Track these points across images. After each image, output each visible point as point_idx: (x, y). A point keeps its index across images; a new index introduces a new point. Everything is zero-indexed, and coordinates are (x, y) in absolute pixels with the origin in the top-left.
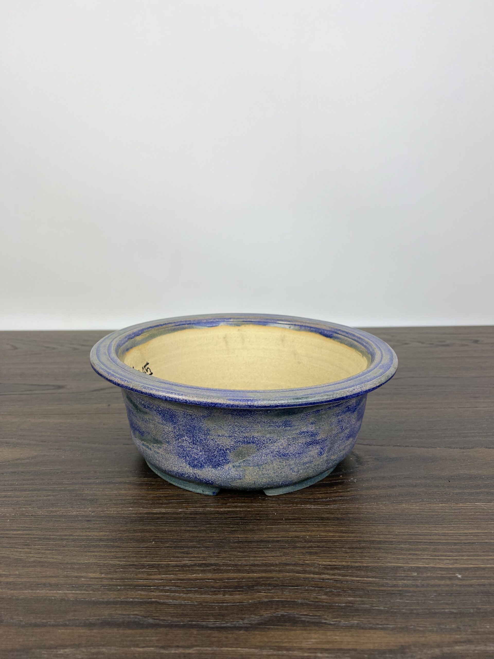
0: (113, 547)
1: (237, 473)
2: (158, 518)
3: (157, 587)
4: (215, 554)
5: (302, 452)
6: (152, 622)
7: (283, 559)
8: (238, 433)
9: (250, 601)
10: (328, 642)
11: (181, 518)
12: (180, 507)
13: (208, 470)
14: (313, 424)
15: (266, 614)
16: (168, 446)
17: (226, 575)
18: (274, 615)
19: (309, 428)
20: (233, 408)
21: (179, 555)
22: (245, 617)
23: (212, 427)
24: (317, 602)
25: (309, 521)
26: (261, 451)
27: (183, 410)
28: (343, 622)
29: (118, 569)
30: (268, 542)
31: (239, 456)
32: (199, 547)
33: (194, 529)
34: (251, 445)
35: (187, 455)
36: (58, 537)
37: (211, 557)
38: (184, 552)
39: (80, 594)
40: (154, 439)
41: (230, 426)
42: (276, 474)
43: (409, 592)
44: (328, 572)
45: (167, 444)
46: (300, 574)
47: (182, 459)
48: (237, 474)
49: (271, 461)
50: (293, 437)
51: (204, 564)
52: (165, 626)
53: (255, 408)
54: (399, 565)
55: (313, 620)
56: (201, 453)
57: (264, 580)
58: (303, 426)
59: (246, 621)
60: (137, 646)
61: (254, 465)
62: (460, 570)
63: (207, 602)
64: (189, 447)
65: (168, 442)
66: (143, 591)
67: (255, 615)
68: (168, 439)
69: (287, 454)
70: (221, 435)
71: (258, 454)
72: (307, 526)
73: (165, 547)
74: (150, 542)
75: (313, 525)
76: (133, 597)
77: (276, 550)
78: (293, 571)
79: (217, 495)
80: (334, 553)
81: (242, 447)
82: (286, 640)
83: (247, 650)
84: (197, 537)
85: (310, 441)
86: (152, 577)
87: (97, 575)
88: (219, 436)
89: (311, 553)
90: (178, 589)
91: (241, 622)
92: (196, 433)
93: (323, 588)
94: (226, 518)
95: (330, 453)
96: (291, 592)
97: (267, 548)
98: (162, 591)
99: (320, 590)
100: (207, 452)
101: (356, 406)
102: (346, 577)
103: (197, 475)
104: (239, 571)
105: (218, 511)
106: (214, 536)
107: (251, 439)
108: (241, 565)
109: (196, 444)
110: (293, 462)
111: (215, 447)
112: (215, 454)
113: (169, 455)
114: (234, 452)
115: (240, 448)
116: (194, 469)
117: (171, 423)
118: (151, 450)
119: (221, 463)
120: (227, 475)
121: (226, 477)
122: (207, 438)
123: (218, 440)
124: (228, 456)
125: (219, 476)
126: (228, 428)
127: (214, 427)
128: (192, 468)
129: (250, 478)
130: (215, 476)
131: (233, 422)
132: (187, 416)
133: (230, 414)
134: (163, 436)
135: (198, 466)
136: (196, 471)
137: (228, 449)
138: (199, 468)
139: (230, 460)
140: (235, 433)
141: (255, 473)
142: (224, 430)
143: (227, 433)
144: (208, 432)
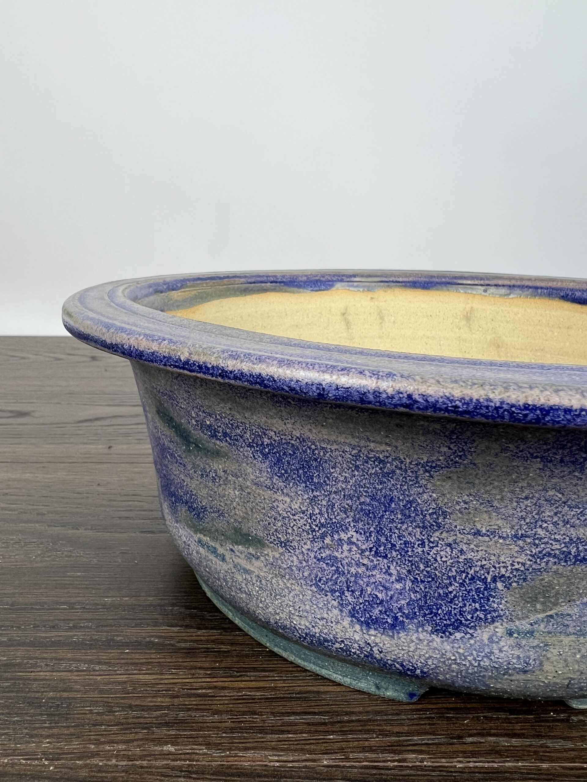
1: (517, 652)
8: (551, 527)
13: (418, 638)
16: (282, 554)
23: (458, 503)
27: (353, 441)
31: (534, 600)
35: (348, 587)
40: (237, 531)
41: (528, 502)
45: (281, 550)
47: (329, 597)
48: (518, 657)
56: (398, 586)
61: (580, 630)
64: (358, 564)
65: (285, 544)
68: (287, 533)
70: (484, 531)
79: (420, 701)
88: (478, 533)
92: (392, 521)
100: (422, 582)
103: (375, 649)
109: (386, 557)
111: (453, 569)
112: (451, 592)
113: (285, 581)
114: (521, 588)
115: (547, 577)
116: (368, 631)
117: (304, 485)
118: (223, 559)
119: (467, 620)
120: (483, 657)
121: (476, 664)
122: (432, 540)
123: (472, 546)
124: (496, 601)
125: (453, 658)
126: (519, 510)
127: (466, 503)
128: (361, 626)
129: (557, 669)
130: (438, 656)
131: (540, 488)
132: (367, 462)
133: (537, 457)
134: (269, 524)
135: (385, 623)
136: (375, 636)
137: (500, 578)
138: (384, 629)
139: (502, 613)
140: (541, 526)
141: (578, 656)
142: (499, 514)
143: (509, 525)
144: (438, 518)
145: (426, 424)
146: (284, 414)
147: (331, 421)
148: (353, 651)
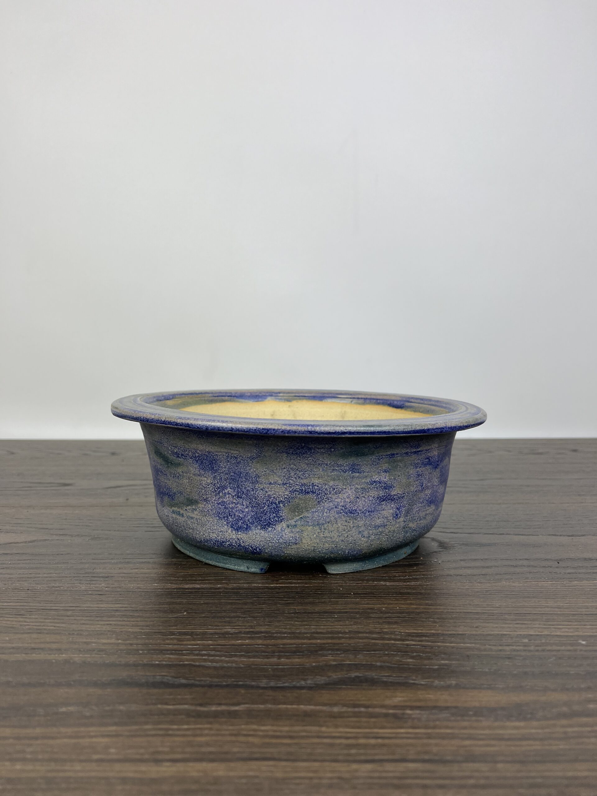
0: (132, 617)
1: (292, 535)
2: (191, 593)
3: (191, 652)
4: (266, 623)
5: (373, 509)
6: (186, 682)
7: (355, 628)
8: (294, 479)
9: (314, 664)
10: (420, 700)
11: (220, 592)
12: (219, 583)
13: (256, 533)
14: (386, 472)
15: (335, 676)
16: (205, 505)
17: (279, 641)
18: (346, 676)
19: (381, 477)
20: (289, 435)
21: (219, 624)
22: (308, 679)
23: (262, 472)
24: (401, 664)
25: (385, 595)
26: (323, 505)
27: (226, 451)
28: (436, 682)
29: (139, 635)
30: (334, 613)
31: (294, 511)
32: (244, 617)
33: (237, 601)
34: (310, 495)
35: (229, 514)
36: (61, 608)
37: (261, 626)
38: (224, 621)
39: (89, 657)
40: (188, 499)
41: (285, 470)
42: (341, 538)
43: (520, 656)
44: (413, 638)
45: (205, 503)
46: (377, 641)
47: (223, 520)
48: (292, 537)
49: (335, 519)
50: (362, 486)
51: (252, 632)
52: (203, 686)
53: (316, 435)
54: (505, 632)
55: (398, 681)
56: (247, 510)
57: (331, 646)
58: (374, 474)
59: (309, 682)
60: (166, 704)
61: (314, 524)
62: (584, 638)
63: (256, 665)
64: (232, 503)
65: (206, 500)
66: (172, 655)
67: (322, 676)
68: (207, 494)
69: (356, 510)
70: (272, 482)
71: (319, 508)
72: (382, 599)
73: (200, 617)
74: (181, 613)
75: (391, 599)
76: (160, 660)
77: (344, 620)
78: (367, 638)
79: (266, 573)
80: (419, 622)
81: (299, 498)
82: (364, 698)
83: (312, 707)
84: (242, 608)
85: (383, 495)
86: (185, 643)
87: (113, 641)
88: (270, 484)
89: (389, 623)
90: (218, 653)
91: (303, 683)
92: (242, 482)
93: (409, 652)
94: (278, 593)
95: (408, 517)
96: (366, 656)
97: (333, 618)
98: (197, 655)
99: (404, 654)
100: (255, 507)
101: (438, 462)
102: (437, 643)
103: (241, 541)
104: (298, 638)
105: (267, 587)
106: (264, 607)
107: (311, 487)
108: (300, 633)
109: (241, 498)
110: (362, 522)
111: (265, 500)
112: (265, 510)
113: (207, 517)
114: (289, 506)
115: (297, 500)
116: (238, 533)
117: (211, 471)
118: (183, 516)
119: (272, 522)
120: (280, 538)
121: (278, 542)
122: (256, 488)
123: (269, 489)
124: (281, 512)
125: (269, 540)
126: (282, 473)
127: (265, 472)
128: (235, 531)
129: (308, 542)
130: (264, 540)
131: (288, 464)
132: (231, 459)
133: (284, 452)
134: (200, 492)
135: (243, 528)
136: (240, 535)
137: (281, 502)
138: (244, 530)
139: (284, 517)
140: (291, 479)
141: (315, 536)
142: (276, 475)
143: (280, 480)
144: (257, 479)
145: (247, 441)
146: (202, 442)
147: (218, 443)
148: (233, 544)
